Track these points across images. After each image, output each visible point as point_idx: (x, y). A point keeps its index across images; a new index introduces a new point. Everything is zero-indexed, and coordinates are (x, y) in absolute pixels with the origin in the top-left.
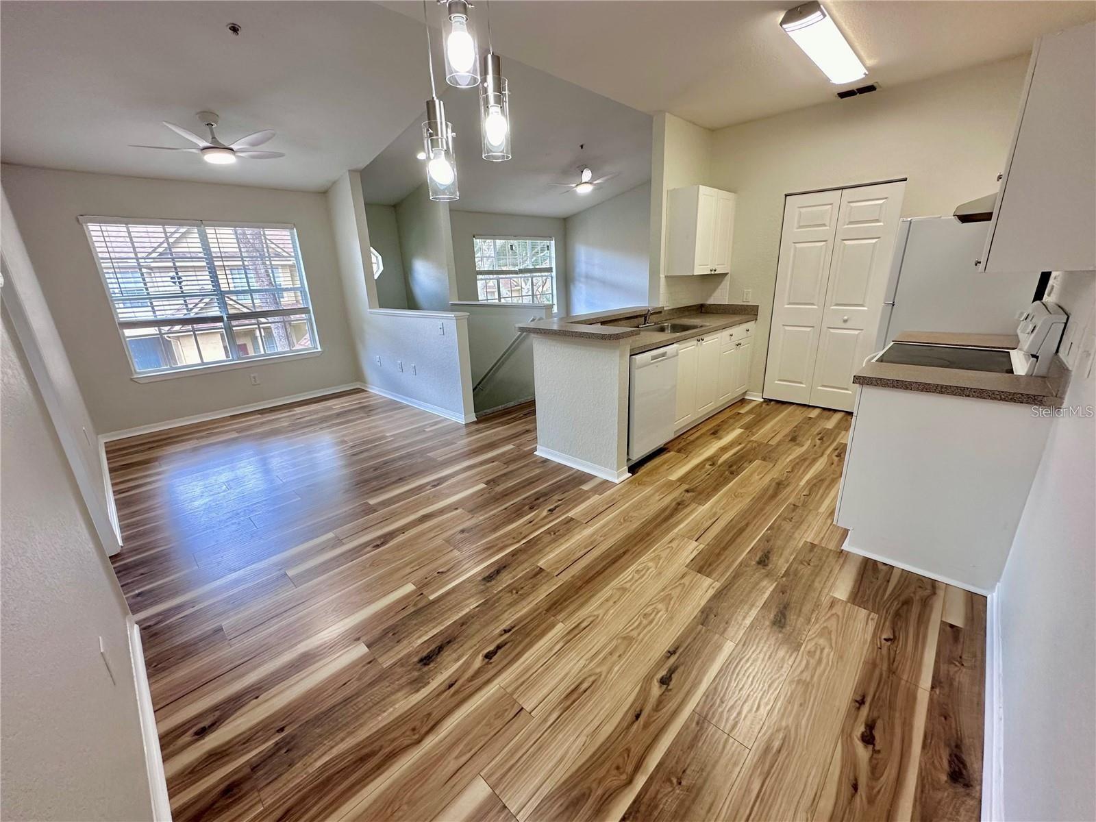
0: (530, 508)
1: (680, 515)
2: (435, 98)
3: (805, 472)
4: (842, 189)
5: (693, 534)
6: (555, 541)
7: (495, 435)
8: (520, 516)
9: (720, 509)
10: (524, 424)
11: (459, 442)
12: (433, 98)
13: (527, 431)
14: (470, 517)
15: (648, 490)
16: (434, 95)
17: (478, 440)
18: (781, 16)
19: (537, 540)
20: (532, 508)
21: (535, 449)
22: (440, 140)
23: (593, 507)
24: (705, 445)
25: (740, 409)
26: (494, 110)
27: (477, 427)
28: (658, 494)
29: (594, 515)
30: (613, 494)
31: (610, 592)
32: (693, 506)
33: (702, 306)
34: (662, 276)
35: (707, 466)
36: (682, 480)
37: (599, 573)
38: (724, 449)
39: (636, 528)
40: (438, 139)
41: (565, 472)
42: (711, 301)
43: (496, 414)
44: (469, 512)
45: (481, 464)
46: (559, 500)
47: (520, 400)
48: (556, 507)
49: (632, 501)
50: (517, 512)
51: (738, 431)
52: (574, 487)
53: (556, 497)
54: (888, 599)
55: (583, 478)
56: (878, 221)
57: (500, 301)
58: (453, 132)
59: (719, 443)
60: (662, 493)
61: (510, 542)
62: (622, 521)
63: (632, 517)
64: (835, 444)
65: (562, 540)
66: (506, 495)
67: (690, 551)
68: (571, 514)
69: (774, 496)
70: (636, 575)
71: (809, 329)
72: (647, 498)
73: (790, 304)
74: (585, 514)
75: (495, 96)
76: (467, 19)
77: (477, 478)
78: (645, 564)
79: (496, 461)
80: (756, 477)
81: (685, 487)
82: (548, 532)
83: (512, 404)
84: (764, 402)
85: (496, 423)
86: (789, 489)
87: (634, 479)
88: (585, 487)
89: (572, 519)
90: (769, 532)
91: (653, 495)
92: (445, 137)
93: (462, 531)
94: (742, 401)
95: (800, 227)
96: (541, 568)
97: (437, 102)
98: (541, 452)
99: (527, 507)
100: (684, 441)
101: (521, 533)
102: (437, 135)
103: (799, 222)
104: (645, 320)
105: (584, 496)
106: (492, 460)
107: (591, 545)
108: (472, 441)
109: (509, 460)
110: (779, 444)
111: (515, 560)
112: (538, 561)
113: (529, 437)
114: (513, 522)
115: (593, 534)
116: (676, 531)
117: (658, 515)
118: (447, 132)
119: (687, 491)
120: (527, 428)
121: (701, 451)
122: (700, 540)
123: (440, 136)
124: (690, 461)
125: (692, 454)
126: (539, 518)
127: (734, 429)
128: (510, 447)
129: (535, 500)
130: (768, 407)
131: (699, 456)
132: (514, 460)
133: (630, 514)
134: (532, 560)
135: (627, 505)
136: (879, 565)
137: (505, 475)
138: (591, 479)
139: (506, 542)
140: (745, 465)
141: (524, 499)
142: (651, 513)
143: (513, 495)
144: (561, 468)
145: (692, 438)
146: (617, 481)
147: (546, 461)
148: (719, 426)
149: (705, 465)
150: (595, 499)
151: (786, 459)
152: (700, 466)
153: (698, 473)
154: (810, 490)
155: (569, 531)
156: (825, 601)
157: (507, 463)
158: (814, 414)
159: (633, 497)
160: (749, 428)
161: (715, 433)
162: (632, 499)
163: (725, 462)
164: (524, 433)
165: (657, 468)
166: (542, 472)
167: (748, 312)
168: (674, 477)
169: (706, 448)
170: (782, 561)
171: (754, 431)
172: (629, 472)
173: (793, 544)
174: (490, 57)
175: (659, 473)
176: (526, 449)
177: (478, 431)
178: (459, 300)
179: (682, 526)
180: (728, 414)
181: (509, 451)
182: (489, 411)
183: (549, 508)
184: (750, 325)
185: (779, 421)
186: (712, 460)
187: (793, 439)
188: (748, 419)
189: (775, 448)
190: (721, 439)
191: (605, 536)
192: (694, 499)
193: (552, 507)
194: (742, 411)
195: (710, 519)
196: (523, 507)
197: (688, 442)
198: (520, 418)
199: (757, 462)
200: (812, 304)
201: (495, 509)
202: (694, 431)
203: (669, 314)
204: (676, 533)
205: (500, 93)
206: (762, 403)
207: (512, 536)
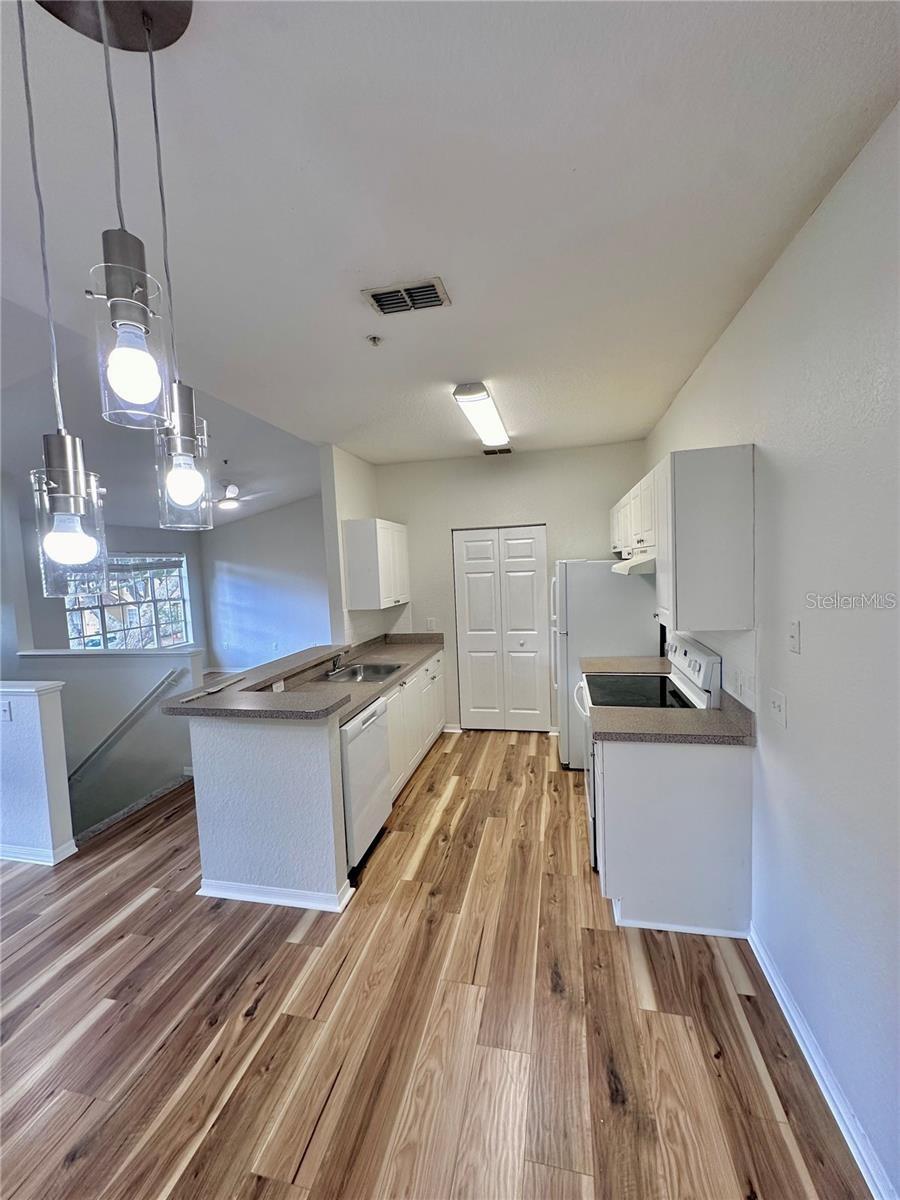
0: (211, 1024)
1: (438, 943)
2: (64, 432)
3: (538, 823)
4: (499, 528)
5: (464, 972)
6: (270, 1087)
7: (118, 875)
8: (193, 1054)
9: (480, 912)
10: (169, 839)
11: (43, 913)
12: (59, 431)
13: (177, 851)
14: (86, 1104)
15: (385, 909)
16: (61, 426)
17: (82, 898)
18: (452, 388)
19: (239, 1103)
20: (214, 1023)
21: (197, 885)
22: (72, 500)
23: (317, 977)
24: (427, 809)
25: (444, 749)
26: (180, 458)
27: (80, 865)
28: (399, 913)
29: (322, 994)
30: (339, 938)
31: (393, 1169)
32: (448, 917)
33: (386, 636)
34: (345, 610)
35: (441, 844)
36: (421, 875)
37: (364, 1128)
38: (449, 811)
39: (390, 995)
40: (67, 499)
41: (256, 917)
42: (395, 631)
43: (114, 828)
44: (81, 1091)
45: (99, 948)
46: (259, 984)
47: (154, 793)
48: (257, 1001)
49: (369, 942)
50: (187, 1046)
51: (454, 780)
52: (277, 945)
53: (253, 979)
54: (687, 987)
55: (288, 918)
56: (530, 557)
57: (106, 646)
58: (101, 484)
59: (441, 803)
60: (404, 910)
61: (186, 1134)
62: (367, 987)
63: (378, 973)
64: (546, 776)
65: (283, 1081)
66: (157, 1011)
67: (473, 1009)
68: (284, 1009)
69: (524, 868)
70: (418, 1100)
71: (492, 654)
72: (388, 927)
73: (471, 630)
74: (307, 995)
75: (183, 441)
76: (147, 332)
77: (93, 988)
78: (424, 1069)
79: (128, 932)
80: (497, 844)
81: (428, 887)
82: (254, 1070)
83: (142, 802)
84: (464, 732)
85: (116, 850)
86: (534, 850)
87: (361, 895)
88: (295, 938)
89: (290, 1018)
90: (543, 928)
91: (393, 915)
92: (83, 494)
93: (71, 1158)
94: (443, 737)
95: (469, 559)
96: (260, 1178)
97: (68, 439)
98: (209, 890)
99: (204, 1025)
100: (403, 810)
101: (204, 1098)
102: (66, 491)
103: (467, 555)
104: (334, 665)
105: (297, 959)
106: (119, 934)
107: (334, 1063)
108: (72, 900)
109: (152, 922)
110: (499, 789)
111: (203, 1182)
112: (249, 1160)
113: (182, 860)
114: (181, 1076)
115: (331, 1040)
116: (442, 976)
117: (412, 954)
118: (88, 485)
119: (432, 894)
120: (177, 843)
121: (426, 822)
122: (476, 981)
123: (72, 492)
124: (418, 841)
125: (418, 828)
126: (231, 1043)
127: (448, 779)
128: (151, 892)
129: (217, 1000)
130: (471, 739)
131: (426, 829)
132: (162, 920)
133: (375, 967)
134: (237, 1166)
135: (365, 950)
136: (655, 934)
137: (148, 961)
138: (301, 916)
139: (179, 1139)
140: (479, 829)
141: (195, 1006)
142: (401, 954)
143: (172, 1003)
144: (248, 910)
145: (409, 803)
146: (339, 909)
147: (219, 904)
148: (432, 777)
149: (437, 842)
150: (316, 956)
151: (513, 807)
152: (432, 846)
153: (435, 859)
154: (553, 847)
155: (289, 1049)
156: (640, 1021)
157: (150, 932)
158: (513, 739)
159: (369, 931)
160: (462, 772)
161: (432, 789)
162: (368, 937)
163: (457, 830)
164: (171, 857)
165: (384, 865)
166: (219, 930)
167: (433, 641)
168: (409, 876)
169: (429, 816)
170: (574, 972)
171: (469, 775)
172: (351, 886)
173: (572, 937)
174: (175, 386)
175: (389, 875)
176: (179, 890)
177: (82, 875)
178: (36, 647)
179: (446, 963)
180: (435, 757)
181: (149, 901)
182: (101, 826)
183: (244, 1011)
184: (439, 655)
185: (487, 757)
186: (441, 830)
187: (509, 779)
188: (457, 759)
189: (498, 795)
190: (440, 796)
191: (350, 1034)
192: (445, 904)
193: (250, 1005)
194: (448, 750)
195: (475, 933)
196: (197, 1028)
197: (406, 810)
198: (162, 827)
199: (489, 820)
200: (492, 630)
201: (137, 1059)
202: (408, 791)
203: (356, 651)
204: (445, 980)
205: (194, 437)
206: (462, 735)
207: (186, 1116)
